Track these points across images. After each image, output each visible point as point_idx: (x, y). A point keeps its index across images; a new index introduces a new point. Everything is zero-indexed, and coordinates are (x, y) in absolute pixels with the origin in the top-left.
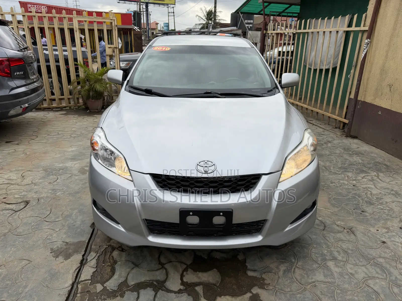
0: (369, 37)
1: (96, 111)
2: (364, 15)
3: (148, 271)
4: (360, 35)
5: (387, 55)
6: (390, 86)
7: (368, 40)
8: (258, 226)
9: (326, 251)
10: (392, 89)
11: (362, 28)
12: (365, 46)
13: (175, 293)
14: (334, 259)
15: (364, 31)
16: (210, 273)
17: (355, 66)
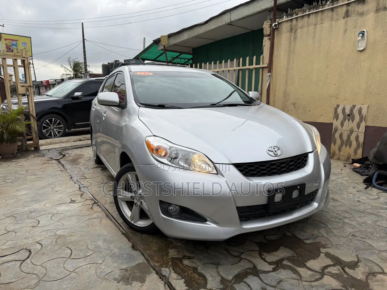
0: (270, 71)
1: (12, 156)
2: (261, 56)
3: (232, 265)
4: (261, 71)
5: (287, 83)
6: (294, 104)
7: (269, 73)
8: (312, 196)
9: (336, 215)
10: (296, 106)
11: (261, 65)
12: (268, 78)
13: (273, 272)
14: (345, 217)
15: (263, 68)
16: (280, 250)
17: (260, 94)
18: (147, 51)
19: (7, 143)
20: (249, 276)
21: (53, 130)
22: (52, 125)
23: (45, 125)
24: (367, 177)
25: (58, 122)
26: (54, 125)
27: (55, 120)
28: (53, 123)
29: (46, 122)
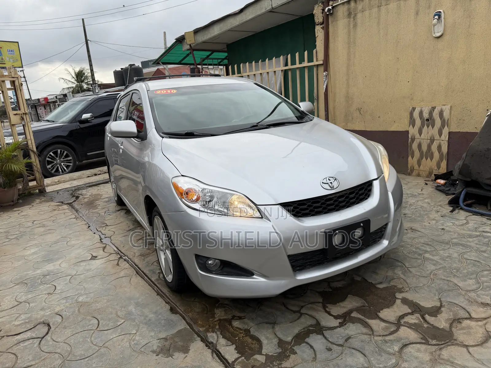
0: (326, 70)
2: (314, 51)
3: (291, 322)
4: (315, 69)
5: (348, 83)
6: (359, 110)
7: (326, 72)
8: (381, 232)
9: (414, 249)
10: (362, 112)
11: (315, 63)
12: (325, 78)
13: (340, 327)
14: (426, 252)
15: (318, 66)
16: (348, 299)
17: (317, 99)
18: (170, 52)
19: (5, 188)
20: (311, 335)
21: (60, 165)
22: (58, 158)
23: (50, 160)
24: (453, 196)
25: (65, 154)
26: (60, 158)
27: (61, 151)
28: (60, 156)
29: (50, 155)
